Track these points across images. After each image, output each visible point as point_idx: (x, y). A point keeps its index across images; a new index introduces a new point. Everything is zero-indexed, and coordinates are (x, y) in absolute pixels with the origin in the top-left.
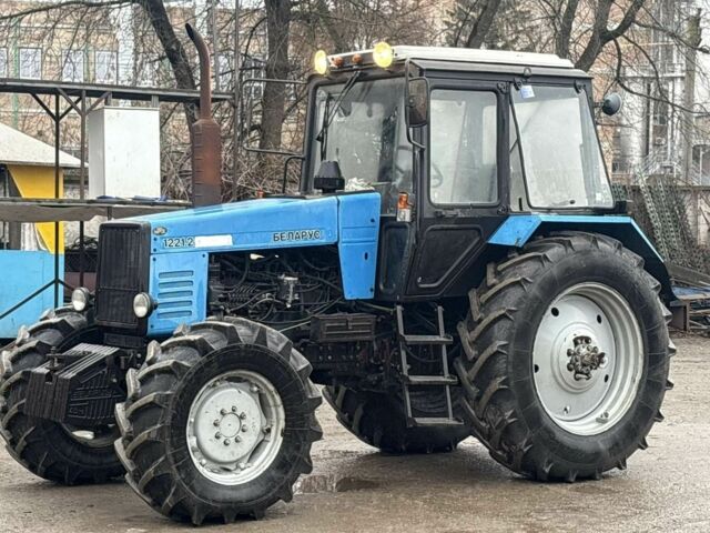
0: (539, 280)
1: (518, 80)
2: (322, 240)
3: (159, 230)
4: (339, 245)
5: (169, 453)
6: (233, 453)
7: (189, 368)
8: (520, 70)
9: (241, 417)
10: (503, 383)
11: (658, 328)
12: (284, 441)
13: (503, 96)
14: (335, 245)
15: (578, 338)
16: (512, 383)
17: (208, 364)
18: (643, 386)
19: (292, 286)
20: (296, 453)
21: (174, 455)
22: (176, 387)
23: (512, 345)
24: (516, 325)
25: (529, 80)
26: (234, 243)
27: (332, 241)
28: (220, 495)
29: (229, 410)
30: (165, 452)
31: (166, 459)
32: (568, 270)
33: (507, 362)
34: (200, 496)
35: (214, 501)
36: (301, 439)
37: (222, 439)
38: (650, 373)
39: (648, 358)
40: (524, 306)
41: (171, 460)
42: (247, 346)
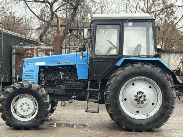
0: (121, 75)
1: (127, 21)
2: (71, 64)
3: (26, 61)
4: (76, 65)
5: (5, 112)
6: (26, 114)
7: (10, 92)
8: (128, 18)
9: (28, 105)
10: (108, 102)
11: (168, 91)
13: (122, 26)
14: (75, 65)
15: (139, 92)
16: (111, 103)
17: (15, 92)
18: (162, 107)
19: (62, 75)
20: (41, 115)
21: (7, 112)
22: (7, 97)
23: (111, 92)
24: (113, 87)
25: (131, 21)
26: (46, 64)
27: (74, 64)
28: (19, 123)
29: (24, 103)
30: (4, 111)
31: (4, 113)
32: (131, 73)
33: (110, 97)
34: (13, 123)
35: (17, 124)
36: (42, 111)
37: (23, 110)
38: (164, 103)
39: (164, 99)
40: (115, 82)
41: (6, 113)
42: (26, 88)
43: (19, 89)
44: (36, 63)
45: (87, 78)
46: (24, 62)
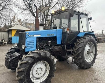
3: (27, 33)
5: (26, 81)
6: (40, 76)
7: (30, 62)
9: (42, 69)
12: (50, 72)
13: (79, 16)
14: (56, 36)
15: (88, 49)
16: (82, 57)
19: (50, 43)
20: (52, 74)
22: (27, 67)
24: (83, 48)
25: (82, 14)
26: (41, 36)
29: (39, 68)
31: (25, 82)
33: (81, 54)
37: (38, 74)
41: (26, 82)
42: (43, 56)
43: (38, 58)
44: (34, 35)
45: (61, 44)
46: (26, 35)
